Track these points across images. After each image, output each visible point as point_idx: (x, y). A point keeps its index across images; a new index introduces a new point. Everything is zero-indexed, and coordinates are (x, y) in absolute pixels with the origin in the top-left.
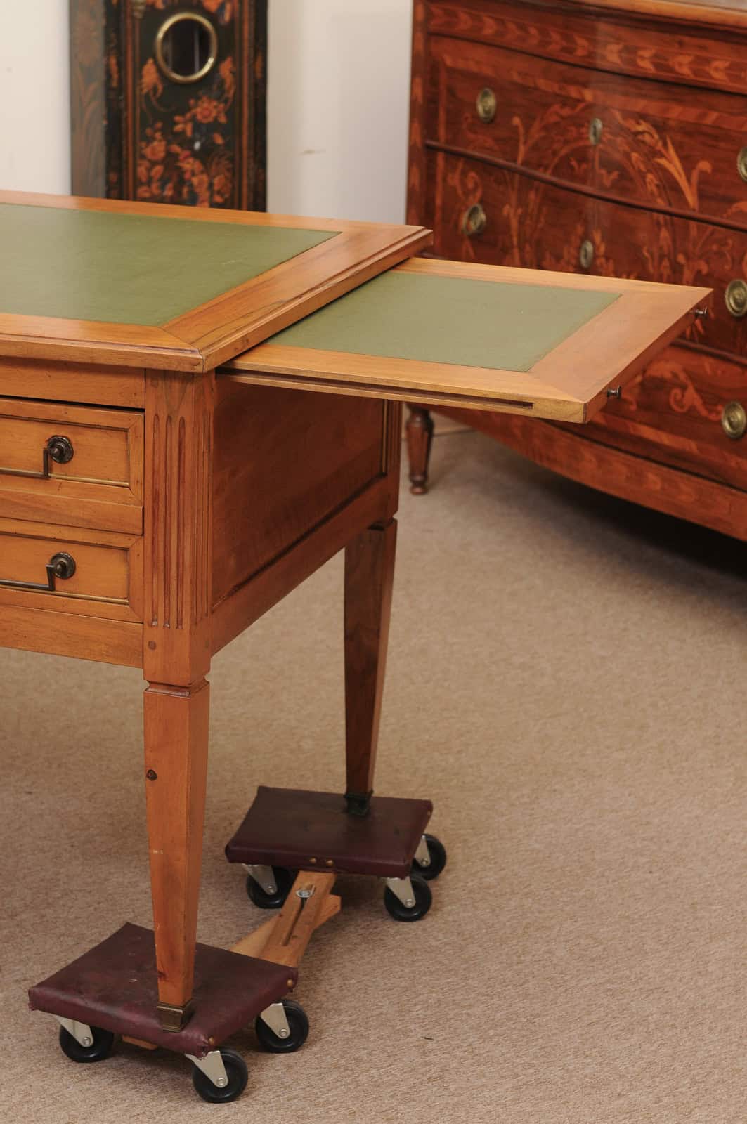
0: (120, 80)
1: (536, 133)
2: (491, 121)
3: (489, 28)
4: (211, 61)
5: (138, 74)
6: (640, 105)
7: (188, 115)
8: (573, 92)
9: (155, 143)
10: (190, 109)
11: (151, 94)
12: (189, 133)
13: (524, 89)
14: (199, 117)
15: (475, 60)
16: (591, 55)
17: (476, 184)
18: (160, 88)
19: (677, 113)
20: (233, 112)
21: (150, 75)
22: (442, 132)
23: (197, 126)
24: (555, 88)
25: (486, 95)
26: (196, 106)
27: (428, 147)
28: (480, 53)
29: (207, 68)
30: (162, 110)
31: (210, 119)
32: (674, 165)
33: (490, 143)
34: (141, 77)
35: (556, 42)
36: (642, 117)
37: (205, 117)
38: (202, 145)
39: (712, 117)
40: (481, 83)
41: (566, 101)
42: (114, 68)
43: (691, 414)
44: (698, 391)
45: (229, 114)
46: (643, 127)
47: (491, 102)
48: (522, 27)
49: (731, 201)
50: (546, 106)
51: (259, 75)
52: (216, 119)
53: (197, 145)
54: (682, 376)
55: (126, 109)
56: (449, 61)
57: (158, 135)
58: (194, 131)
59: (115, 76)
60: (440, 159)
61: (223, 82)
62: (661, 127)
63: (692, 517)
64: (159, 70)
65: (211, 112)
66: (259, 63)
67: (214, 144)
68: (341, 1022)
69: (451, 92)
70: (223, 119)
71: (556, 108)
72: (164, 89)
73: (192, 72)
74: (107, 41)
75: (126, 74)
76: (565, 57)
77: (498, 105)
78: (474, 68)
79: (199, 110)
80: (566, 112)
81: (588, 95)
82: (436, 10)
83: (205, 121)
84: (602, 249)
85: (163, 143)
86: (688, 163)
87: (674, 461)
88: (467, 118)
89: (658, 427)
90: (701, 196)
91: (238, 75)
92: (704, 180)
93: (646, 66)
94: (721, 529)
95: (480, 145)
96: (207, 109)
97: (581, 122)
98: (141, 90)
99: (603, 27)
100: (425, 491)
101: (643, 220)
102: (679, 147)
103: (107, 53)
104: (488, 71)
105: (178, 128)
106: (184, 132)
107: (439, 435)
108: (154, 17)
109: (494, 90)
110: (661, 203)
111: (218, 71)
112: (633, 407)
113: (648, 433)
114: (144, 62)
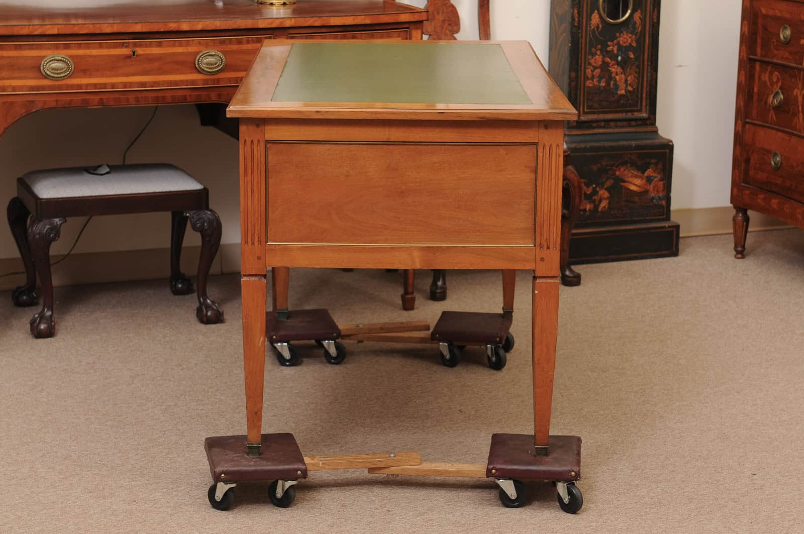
0: (579, 20)
2: (788, 43)
4: (629, 11)
5: (589, 19)
7: (615, 42)
9: (597, 56)
10: (616, 38)
11: (595, 29)
12: (615, 52)
14: (621, 42)
15: (779, 9)
17: (778, 78)
18: (601, 26)
20: (640, 40)
21: (595, 19)
22: (759, 51)
23: (620, 48)
25: (785, 28)
26: (620, 37)
27: (750, 60)
28: (782, 6)
29: (627, 15)
30: (601, 38)
31: (627, 44)
33: (787, 55)
34: (591, 20)
37: (625, 43)
38: (622, 58)
40: (782, 22)
42: (576, 15)
45: (638, 41)
47: (788, 32)
51: (655, 21)
52: (630, 44)
53: (620, 58)
55: (582, 38)
56: (764, 11)
57: (598, 52)
58: (618, 50)
59: (577, 19)
60: (757, 66)
61: (635, 23)
64: (601, 17)
65: (628, 40)
66: (655, 14)
67: (629, 57)
68: (708, 467)
69: (765, 29)
70: (634, 44)
72: (603, 26)
73: (618, 18)
74: (572, 1)
75: (583, 18)
77: (792, 33)
78: (779, 14)
79: (621, 39)
83: (624, 45)
85: (601, 57)
88: (773, 42)
91: (643, 20)
95: (780, 57)
96: (625, 38)
98: (590, 27)
100: (743, 257)
103: (573, 7)
104: (787, 16)
105: (609, 49)
106: (612, 50)
107: (751, 232)
109: (790, 25)
111: (633, 18)
114: (592, 12)
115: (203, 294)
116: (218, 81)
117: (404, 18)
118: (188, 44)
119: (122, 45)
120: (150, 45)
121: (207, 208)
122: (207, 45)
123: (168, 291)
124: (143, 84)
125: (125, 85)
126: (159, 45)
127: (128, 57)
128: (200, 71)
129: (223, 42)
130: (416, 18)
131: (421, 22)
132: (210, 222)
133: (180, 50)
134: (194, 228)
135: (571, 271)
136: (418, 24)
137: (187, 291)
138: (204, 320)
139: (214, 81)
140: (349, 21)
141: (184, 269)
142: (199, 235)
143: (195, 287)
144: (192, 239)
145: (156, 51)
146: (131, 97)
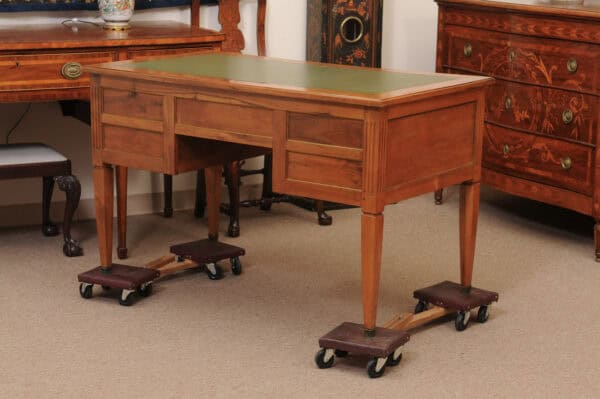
0: (327, 41)
1: (488, 59)
2: (469, 56)
3: (469, 20)
4: (361, 34)
5: (334, 40)
6: (529, 46)
7: (352, 55)
8: (503, 43)
10: (352, 53)
11: (338, 47)
12: (352, 62)
13: (483, 43)
14: (356, 56)
15: (464, 33)
16: (510, 28)
18: (342, 44)
19: (544, 48)
20: (369, 54)
21: (338, 40)
22: (450, 61)
23: (355, 60)
24: (496, 41)
25: (468, 46)
27: (444, 67)
28: (466, 30)
29: (360, 37)
30: (342, 53)
31: (360, 57)
32: (542, 68)
33: (469, 64)
35: (496, 24)
36: (531, 50)
37: (358, 56)
39: (557, 49)
40: (466, 42)
41: (499, 46)
42: (325, 37)
43: (550, 163)
44: (553, 153)
45: (367, 55)
46: (531, 54)
47: (470, 49)
48: (483, 20)
49: (564, 80)
50: (491, 49)
51: (379, 41)
52: (362, 57)
54: (546, 148)
55: (329, 52)
56: (453, 34)
57: (340, 62)
59: (325, 40)
61: (365, 43)
62: (537, 54)
63: (550, 202)
64: (341, 38)
65: (360, 54)
66: (379, 37)
69: (454, 46)
70: (364, 57)
71: (496, 49)
73: (352, 39)
74: (322, 27)
75: (329, 39)
76: (499, 30)
77: (473, 50)
78: (462, 36)
79: (356, 53)
80: (499, 50)
81: (509, 44)
82: (448, 15)
83: (358, 58)
84: (514, 101)
86: (548, 67)
87: (543, 181)
88: (460, 55)
89: (536, 168)
90: (553, 79)
91: (371, 41)
92: (554, 73)
93: (532, 31)
94: (562, 205)
95: (465, 65)
97: (505, 54)
98: (335, 45)
99: (514, 18)
100: (441, 203)
101: (530, 90)
102: (544, 61)
103: (322, 31)
104: (468, 37)
105: (348, 60)
106: (350, 61)
108: (340, 18)
109: (471, 44)
110: (537, 83)
111: (363, 39)
112: (526, 161)
113: (532, 171)
114: (336, 35)
115: (67, 235)
116: (78, 84)
117: (209, 39)
118: (56, 58)
119: (10, 59)
120: (30, 59)
121: (71, 175)
122: (70, 58)
123: (40, 234)
124: (24, 86)
125: (11, 87)
126: (36, 58)
127: (13, 67)
128: (65, 77)
129: (82, 57)
130: (217, 39)
131: (220, 42)
132: (73, 183)
133: (50, 62)
134: (61, 189)
135: (326, 215)
136: (218, 43)
137: (55, 233)
138: (69, 253)
139: (75, 84)
140: (170, 41)
141: (53, 218)
142: (64, 193)
143: (61, 231)
144: (59, 196)
145: (33, 63)
146: (17, 95)
